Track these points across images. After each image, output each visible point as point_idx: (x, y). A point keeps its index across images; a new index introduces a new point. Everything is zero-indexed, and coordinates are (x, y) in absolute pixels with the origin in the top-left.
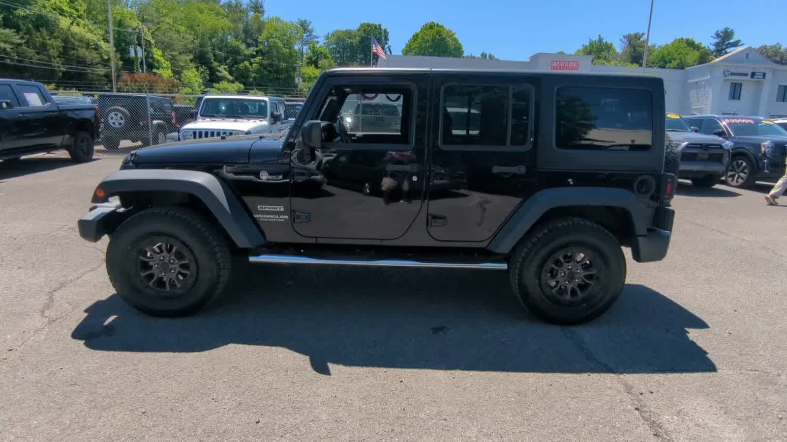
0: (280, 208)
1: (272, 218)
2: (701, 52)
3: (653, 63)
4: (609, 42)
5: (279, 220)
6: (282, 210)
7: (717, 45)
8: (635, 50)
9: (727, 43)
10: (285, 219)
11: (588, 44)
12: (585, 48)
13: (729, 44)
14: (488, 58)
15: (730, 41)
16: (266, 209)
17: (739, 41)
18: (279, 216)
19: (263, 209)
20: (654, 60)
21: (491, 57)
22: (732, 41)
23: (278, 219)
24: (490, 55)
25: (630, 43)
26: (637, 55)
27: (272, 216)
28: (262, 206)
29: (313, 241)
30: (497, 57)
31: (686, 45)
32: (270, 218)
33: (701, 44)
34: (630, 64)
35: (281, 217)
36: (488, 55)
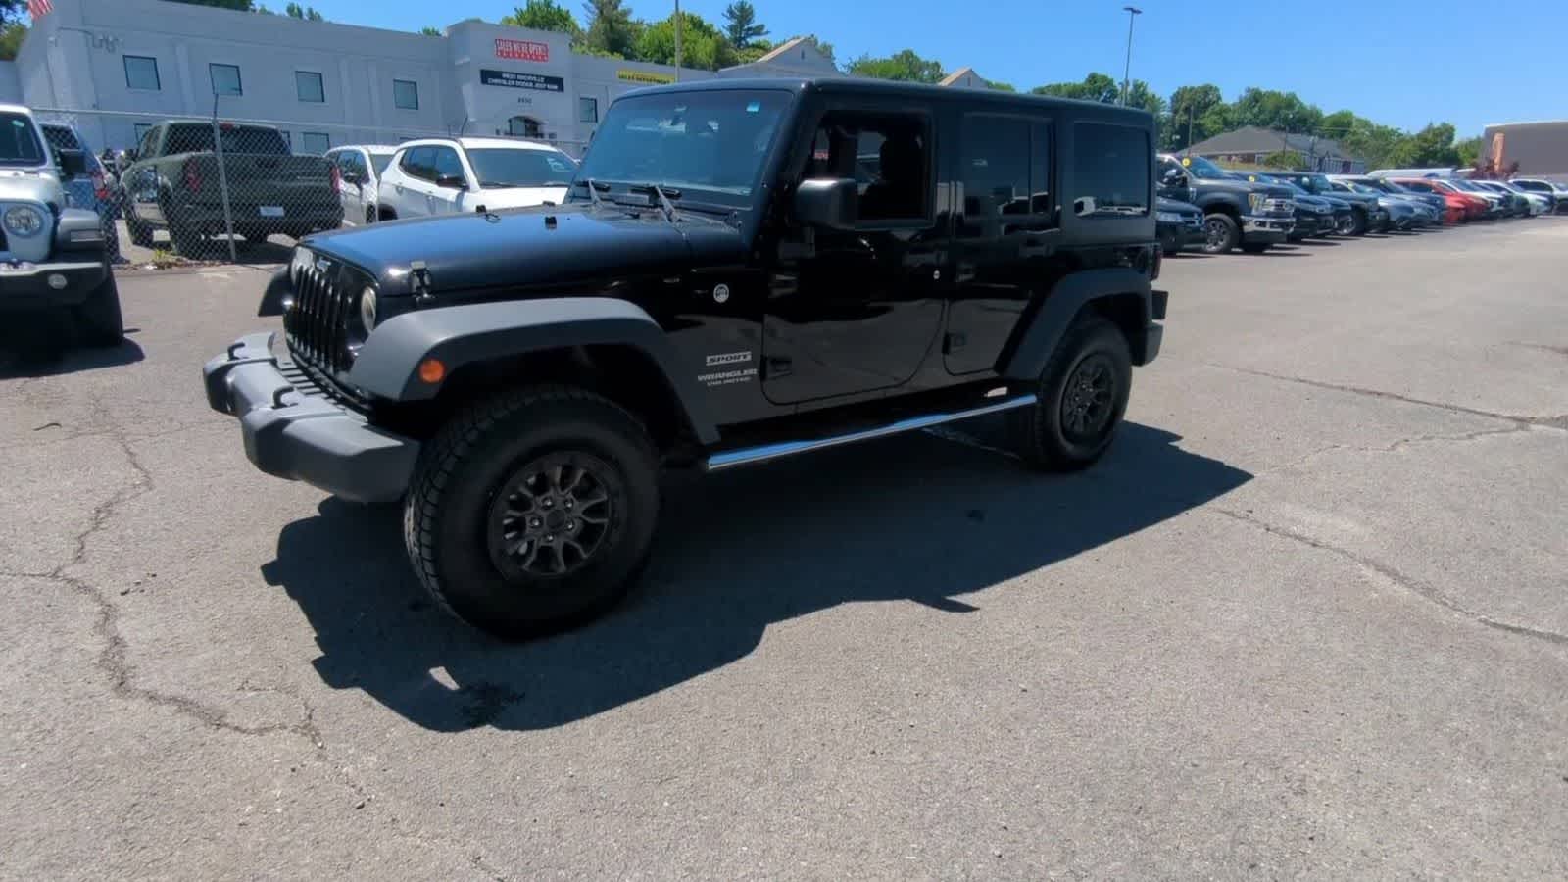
0: (745, 356)
1: (730, 378)
2: (717, 42)
3: (645, 55)
4: (564, 8)
5: (741, 380)
6: (749, 358)
7: (732, 29)
8: (611, 28)
9: (746, 27)
10: (751, 376)
11: (525, 8)
12: (521, 15)
13: (749, 29)
14: (306, 17)
15: (750, 26)
16: (721, 362)
17: (762, 27)
18: (742, 373)
19: (716, 363)
20: (645, 50)
21: (312, 16)
22: (752, 25)
23: (740, 377)
24: (310, 10)
25: (601, 12)
26: (617, 37)
27: (729, 375)
28: (712, 357)
29: (790, 410)
30: (327, 17)
31: (690, 26)
32: (726, 379)
33: (712, 25)
34: (609, 54)
35: (745, 372)
36: (305, 11)
